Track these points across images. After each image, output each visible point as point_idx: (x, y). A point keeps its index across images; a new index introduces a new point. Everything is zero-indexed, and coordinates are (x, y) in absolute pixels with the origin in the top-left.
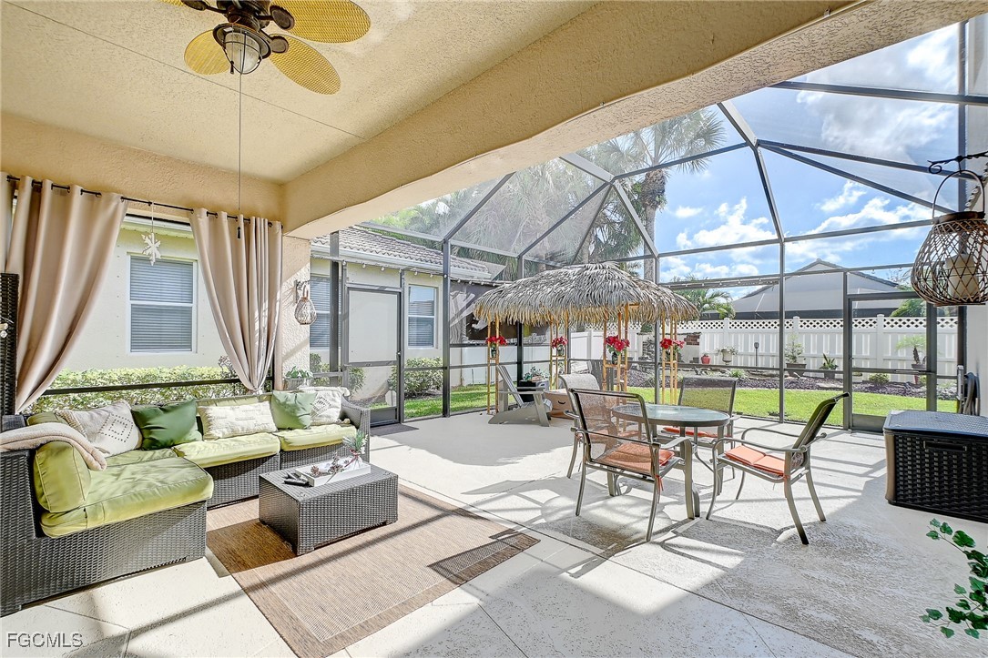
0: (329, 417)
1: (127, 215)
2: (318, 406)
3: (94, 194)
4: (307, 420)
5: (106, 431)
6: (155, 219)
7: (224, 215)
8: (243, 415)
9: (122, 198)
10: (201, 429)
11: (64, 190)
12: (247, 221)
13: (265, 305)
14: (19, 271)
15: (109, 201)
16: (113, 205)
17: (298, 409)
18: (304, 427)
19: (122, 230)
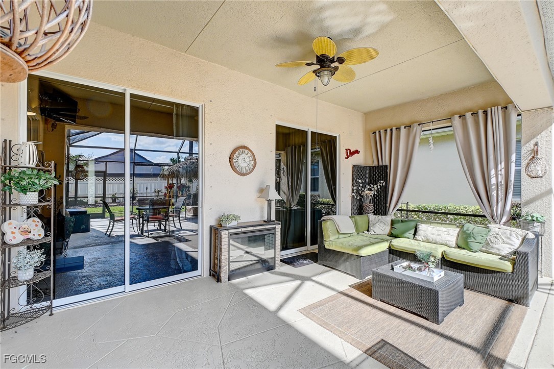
0: (498, 250)
1: (423, 131)
2: (493, 239)
3: (408, 127)
4: (475, 246)
5: (377, 224)
6: (433, 129)
7: (468, 115)
8: (436, 232)
9: (419, 124)
10: (414, 235)
11: (398, 129)
12: (485, 112)
13: (502, 166)
14: (388, 164)
15: (414, 127)
16: (415, 129)
17: (470, 237)
18: (471, 250)
19: (421, 139)
